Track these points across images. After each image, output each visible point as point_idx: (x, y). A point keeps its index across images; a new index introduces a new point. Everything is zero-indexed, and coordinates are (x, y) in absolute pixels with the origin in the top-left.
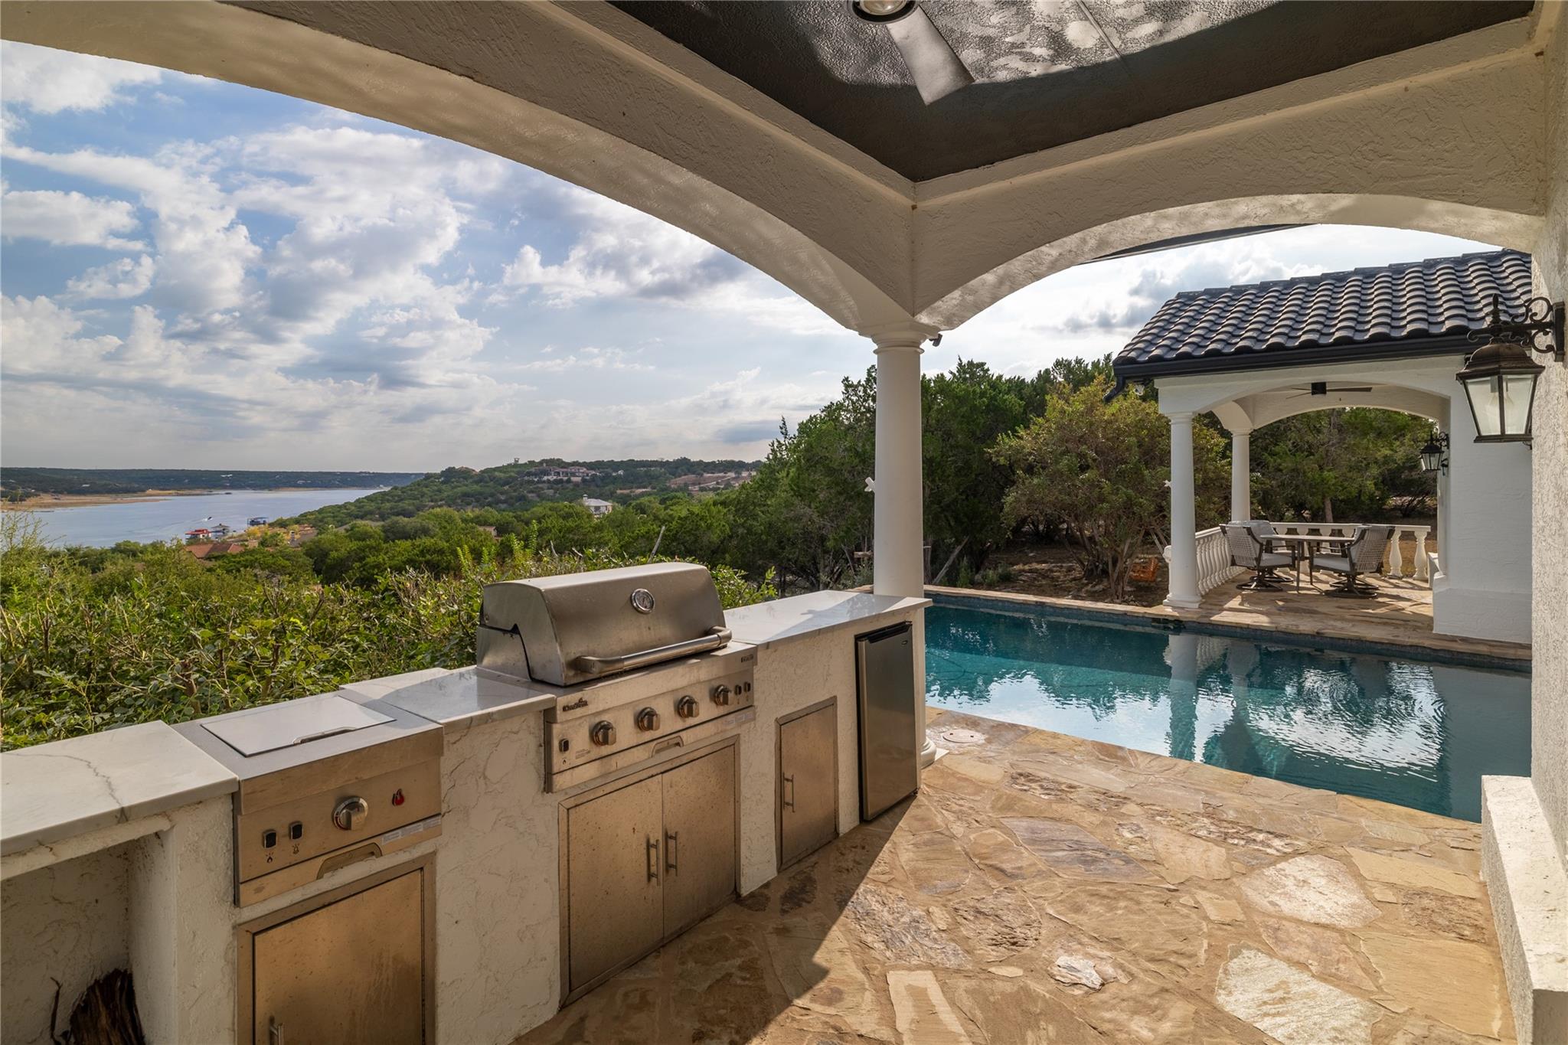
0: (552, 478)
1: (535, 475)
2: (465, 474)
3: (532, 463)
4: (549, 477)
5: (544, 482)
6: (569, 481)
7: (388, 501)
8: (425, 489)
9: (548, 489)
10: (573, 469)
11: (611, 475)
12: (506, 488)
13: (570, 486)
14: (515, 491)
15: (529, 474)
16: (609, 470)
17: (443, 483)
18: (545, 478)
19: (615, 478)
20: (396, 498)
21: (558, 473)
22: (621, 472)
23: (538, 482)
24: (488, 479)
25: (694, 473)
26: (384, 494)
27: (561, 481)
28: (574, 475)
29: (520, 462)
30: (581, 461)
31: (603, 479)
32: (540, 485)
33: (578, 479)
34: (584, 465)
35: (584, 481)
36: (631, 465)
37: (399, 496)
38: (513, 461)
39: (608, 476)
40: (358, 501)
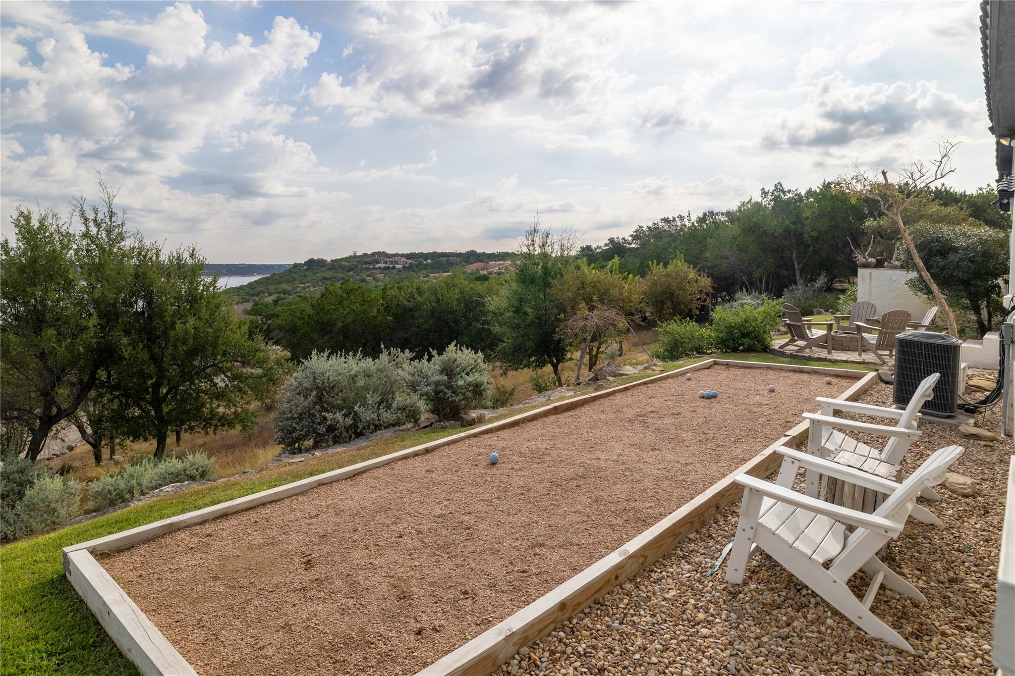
0: (382, 265)
1: (370, 263)
2: (321, 263)
3: (365, 254)
4: (380, 265)
5: (377, 269)
6: (394, 268)
7: (271, 284)
8: (295, 275)
9: (380, 273)
10: (396, 259)
11: (423, 264)
12: (351, 273)
13: (395, 272)
14: (357, 275)
15: (366, 263)
16: (421, 260)
17: (307, 270)
18: (378, 266)
19: (426, 265)
20: (276, 282)
21: (386, 262)
22: (429, 261)
23: (373, 268)
24: (337, 267)
25: (482, 261)
26: (267, 278)
27: (388, 268)
28: (397, 263)
29: (358, 254)
30: (400, 253)
31: (417, 266)
32: (374, 271)
33: (400, 266)
34: (403, 255)
35: (404, 267)
36: (434, 256)
37: (277, 280)
38: (352, 254)
39: (420, 264)
40: (250, 284)
